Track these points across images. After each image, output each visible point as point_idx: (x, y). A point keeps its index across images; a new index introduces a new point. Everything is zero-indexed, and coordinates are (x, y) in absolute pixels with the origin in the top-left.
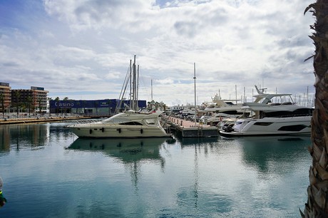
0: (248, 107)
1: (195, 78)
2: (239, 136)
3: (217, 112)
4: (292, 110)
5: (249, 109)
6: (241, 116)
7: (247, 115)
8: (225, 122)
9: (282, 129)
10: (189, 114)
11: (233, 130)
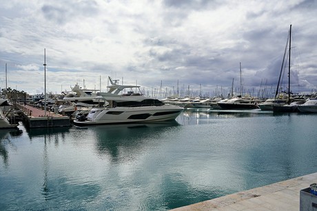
0: (101, 97)
1: (45, 65)
2: (93, 125)
3: (76, 101)
4: (140, 101)
5: (103, 99)
6: (96, 105)
7: (101, 105)
8: (80, 111)
9: (132, 117)
10: (49, 103)
11: (86, 119)
